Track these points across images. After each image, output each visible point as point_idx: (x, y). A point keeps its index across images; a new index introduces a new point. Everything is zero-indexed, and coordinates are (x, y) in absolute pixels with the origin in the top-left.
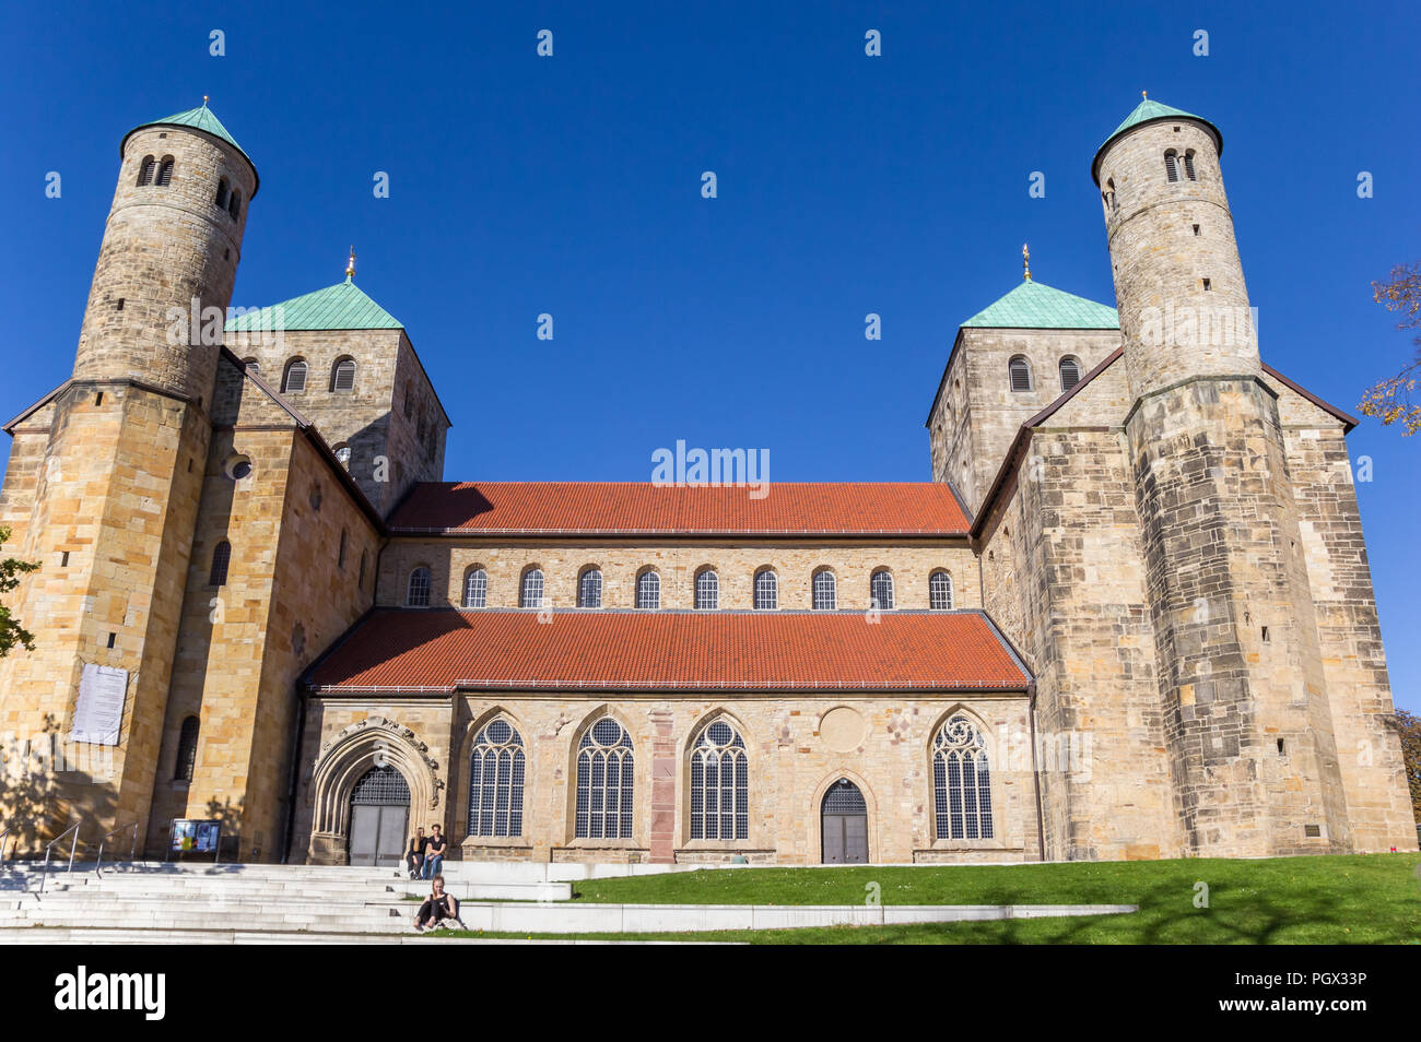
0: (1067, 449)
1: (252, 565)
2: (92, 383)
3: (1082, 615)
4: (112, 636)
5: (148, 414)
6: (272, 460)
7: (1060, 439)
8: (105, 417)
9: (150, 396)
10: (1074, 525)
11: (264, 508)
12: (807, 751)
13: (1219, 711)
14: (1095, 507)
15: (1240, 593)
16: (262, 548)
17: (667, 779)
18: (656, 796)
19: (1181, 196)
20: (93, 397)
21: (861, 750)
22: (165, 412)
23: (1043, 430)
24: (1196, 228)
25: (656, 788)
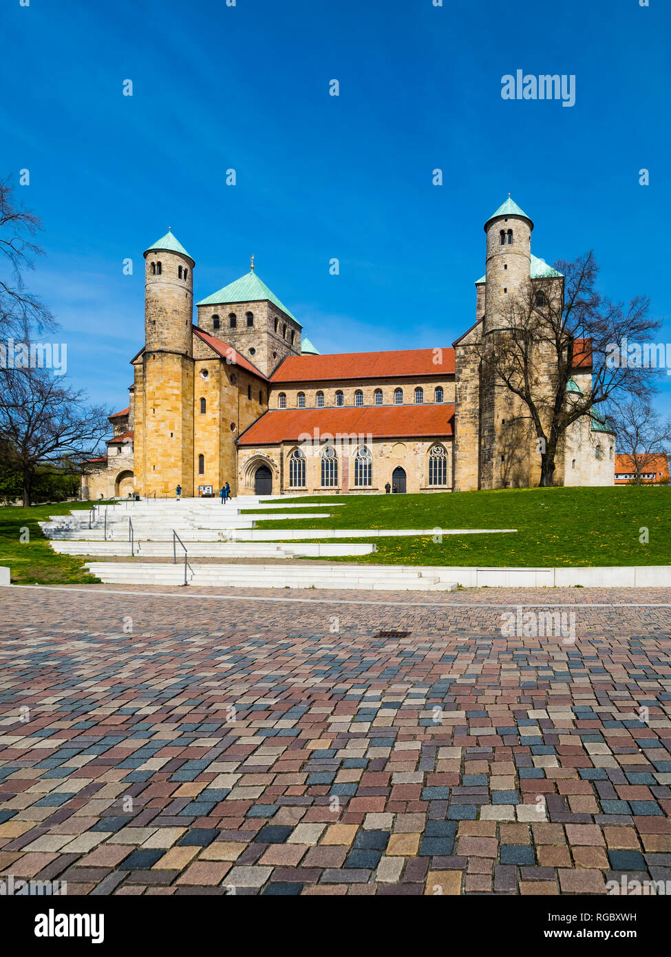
0: (466, 353)
1: (212, 406)
2: (151, 352)
3: (464, 413)
4: (172, 434)
5: (170, 361)
6: (214, 370)
7: (464, 349)
8: (157, 364)
9: (169, 354)
10: (466, 381)
11: (214, 387)
12: (388, 457)
13: (488, 447)
14: (473, 374)
15: (496, 409)
16: (215, 401)
17: (346, 468)
18: (343, 473)
19: (502, 252)
20: (152, 357)
21: (405, 457)
22: (175, 360)
23: (458, 346)
24: (506, 266)
25: (343, 470)
